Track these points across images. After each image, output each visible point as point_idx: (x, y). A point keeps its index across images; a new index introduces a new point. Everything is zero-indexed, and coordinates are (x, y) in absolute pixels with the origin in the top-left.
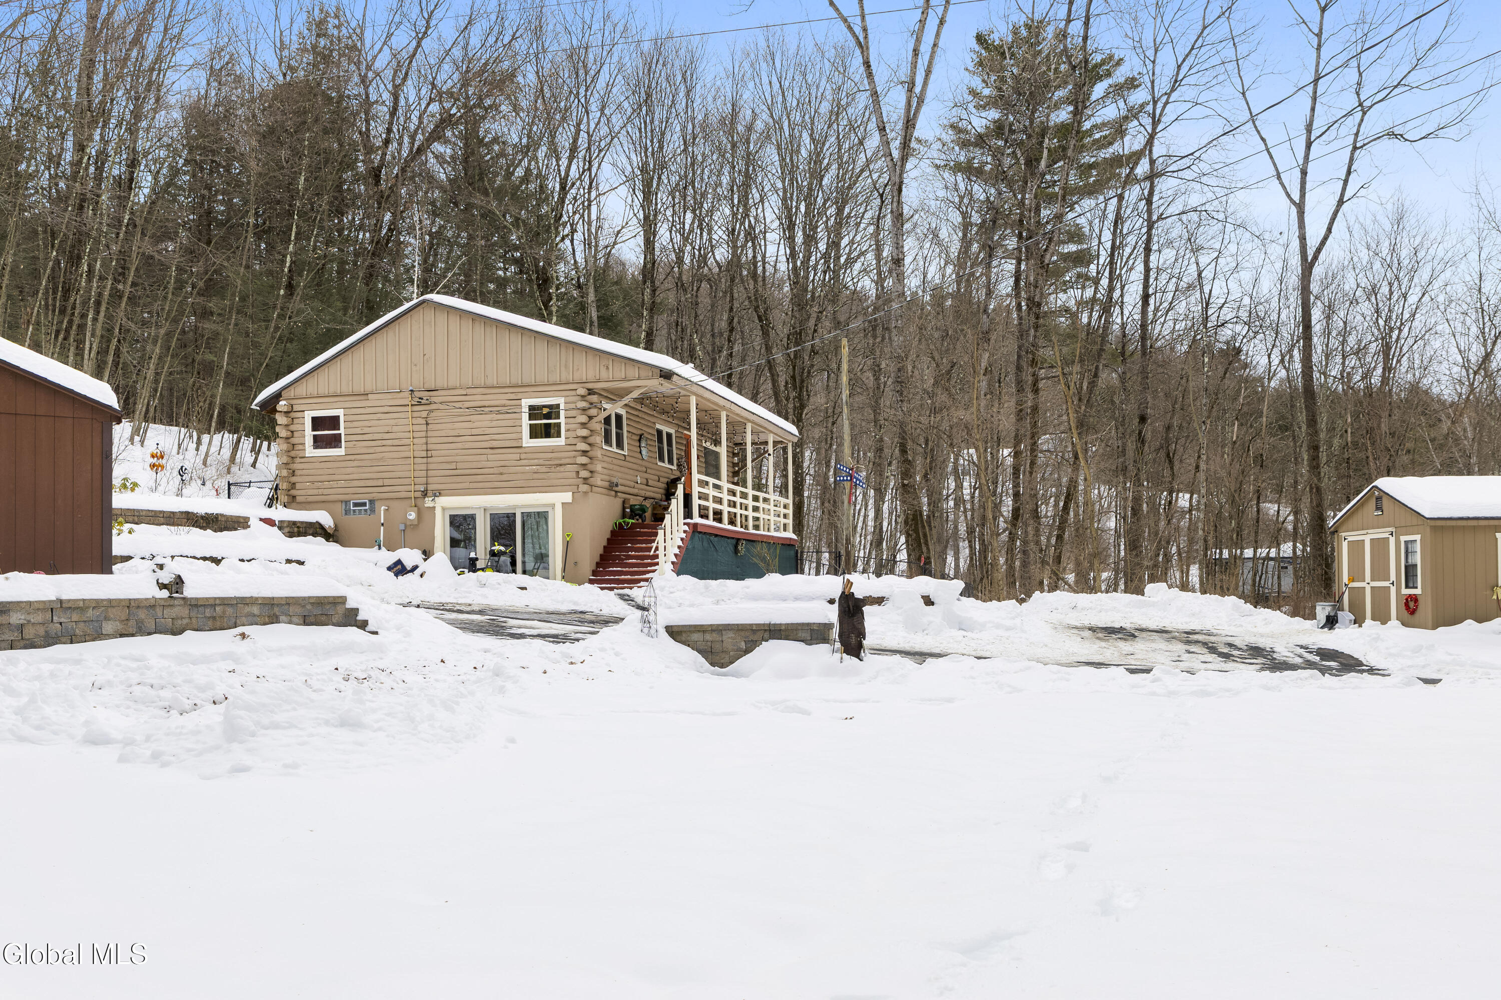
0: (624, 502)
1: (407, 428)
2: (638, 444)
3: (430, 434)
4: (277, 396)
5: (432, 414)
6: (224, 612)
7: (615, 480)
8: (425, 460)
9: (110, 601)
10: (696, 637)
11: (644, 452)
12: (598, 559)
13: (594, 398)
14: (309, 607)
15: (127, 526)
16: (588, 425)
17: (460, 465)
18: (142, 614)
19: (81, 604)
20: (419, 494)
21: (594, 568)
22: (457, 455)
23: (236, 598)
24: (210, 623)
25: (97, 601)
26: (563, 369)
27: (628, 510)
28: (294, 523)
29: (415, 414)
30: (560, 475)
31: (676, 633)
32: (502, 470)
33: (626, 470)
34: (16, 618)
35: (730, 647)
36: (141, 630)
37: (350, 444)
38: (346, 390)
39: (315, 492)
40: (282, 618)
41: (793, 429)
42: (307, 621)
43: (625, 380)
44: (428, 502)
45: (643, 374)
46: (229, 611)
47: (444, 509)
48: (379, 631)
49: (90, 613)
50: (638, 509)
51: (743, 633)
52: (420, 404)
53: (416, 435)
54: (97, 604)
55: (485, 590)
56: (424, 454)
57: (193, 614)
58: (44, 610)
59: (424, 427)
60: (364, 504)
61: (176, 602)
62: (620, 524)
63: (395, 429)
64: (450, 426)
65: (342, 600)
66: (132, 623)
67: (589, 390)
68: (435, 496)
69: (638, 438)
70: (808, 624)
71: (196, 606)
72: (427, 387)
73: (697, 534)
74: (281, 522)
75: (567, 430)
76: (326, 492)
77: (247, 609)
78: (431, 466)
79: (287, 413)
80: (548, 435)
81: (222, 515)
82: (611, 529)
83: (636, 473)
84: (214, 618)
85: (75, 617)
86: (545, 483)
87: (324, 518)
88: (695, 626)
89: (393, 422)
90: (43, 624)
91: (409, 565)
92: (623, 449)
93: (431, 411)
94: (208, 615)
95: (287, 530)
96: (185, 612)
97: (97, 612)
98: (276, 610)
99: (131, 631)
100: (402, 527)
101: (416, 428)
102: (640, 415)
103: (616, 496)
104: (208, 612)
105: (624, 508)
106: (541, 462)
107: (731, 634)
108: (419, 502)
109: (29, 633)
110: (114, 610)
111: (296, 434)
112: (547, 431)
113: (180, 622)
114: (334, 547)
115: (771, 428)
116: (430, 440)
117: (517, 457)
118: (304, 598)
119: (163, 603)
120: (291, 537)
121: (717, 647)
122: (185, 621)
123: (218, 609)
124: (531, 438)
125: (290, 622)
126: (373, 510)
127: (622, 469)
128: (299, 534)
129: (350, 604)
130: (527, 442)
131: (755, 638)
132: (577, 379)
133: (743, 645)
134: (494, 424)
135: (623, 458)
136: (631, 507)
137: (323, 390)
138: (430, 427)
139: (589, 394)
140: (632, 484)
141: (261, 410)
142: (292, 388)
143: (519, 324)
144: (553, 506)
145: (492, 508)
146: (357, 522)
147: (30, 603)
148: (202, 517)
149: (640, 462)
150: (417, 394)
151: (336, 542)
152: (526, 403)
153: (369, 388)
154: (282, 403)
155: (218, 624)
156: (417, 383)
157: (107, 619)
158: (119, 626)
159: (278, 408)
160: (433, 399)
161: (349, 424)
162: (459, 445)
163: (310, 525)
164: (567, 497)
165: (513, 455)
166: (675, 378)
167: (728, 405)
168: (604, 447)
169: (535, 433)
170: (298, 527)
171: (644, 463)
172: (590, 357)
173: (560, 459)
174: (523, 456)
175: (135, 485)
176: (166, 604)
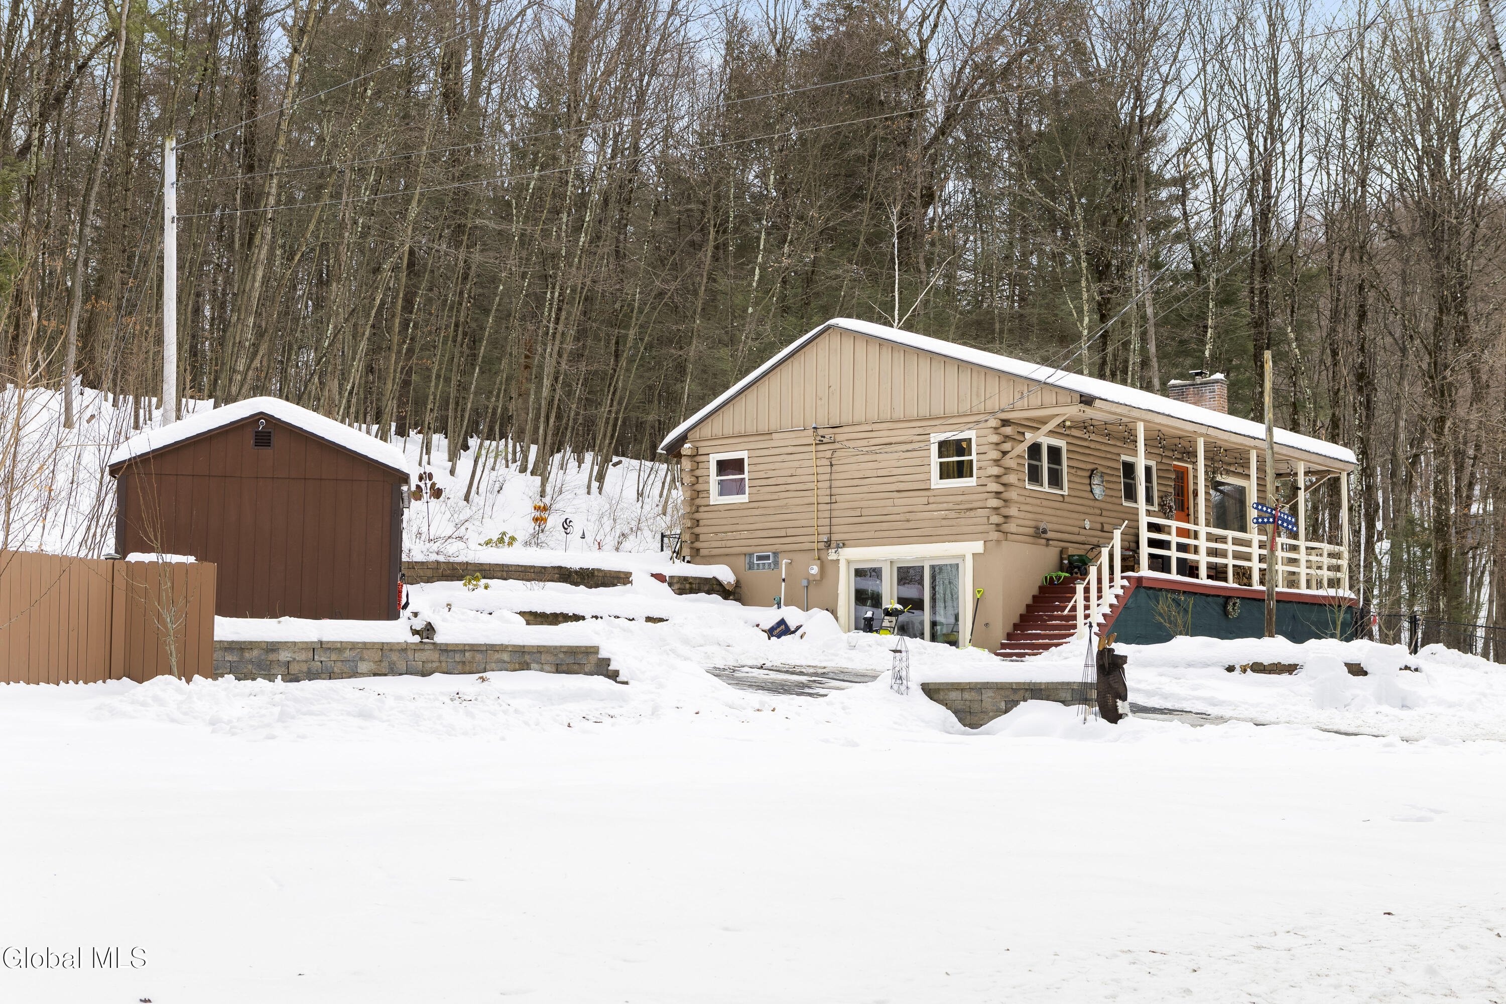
0: (1061, 552)
1: (811, 471)
2: (1087, 481)
3: (834, 476)
4: (683, 439)
5: (836, 455)
6: (473, 658)
7: (1042, 526)
8: (828, 506)
9: (365, 643)
10: (954, 695)
11: (1098, 491)
12: (1016, 619)
13: (1008, 430)
14: (561, 656)
15: (483, 582)
16: (1002, 462)
17: (865, 512)
18: (394, 657)
19: (339, 645)
20: (822, 545)
21: (1010, 629)
22: (862, 500)
23: (486, 645)
24: (460, 667)
25: (353, 643)
26: (974, 397)
27: (1066, 562)
28: (686, 579)
29: (820, 455)
30: (971, 521)
31: (932, 691)
32: (908, 516)
33: (1066, 514)
34: (284, 656)
35: (990, 708)
36: (393, 671)
37: (754, 490)
38: (751, 429)
39: (719, 544)
40: (533, 665)
41: (1348, 455)
42: (559, 669)
43: (1042, 407)
44: (832, 555)
45: (1061, 399)
46: (479, 657)
47: (849, 562)
48: (631, 682)
49: (347, 654)
50: (1077, 561)
51: (1002, 692)
52: (822, 443)
53: (821, 478)
54: (353, 646)
55: (853, 653)
56: (827, 499)
57: (442, 658)
58: (306, 649)
59: (828, 469)
60: (768, 557)
61: (426, 647)
62: (1051, 578)
63: (799, 471)
64: (855, 467)
65: (594, 650)
66: (385, 664)
67: (1002, 420)
68: (838, 547)
69: (1088, 474)
70: (1068, 684)
71: (446, 651)
72: (832, 424)
73: (1143, 590)
74: (671, 577)
75: (980, 468)
76: (729, 543)
77: (497, 656)
78: (834, 514)
79: (692, 457)
80: (960, 475)
81: (599, 570)
82: (1039, 584)
83: (1083, 516)
84: (464, 663)
85: (334, 657)
86: (954, 530)
87: (724, 573)
88: (953, 684)
89: (796, 464)
90: (306, 662)
91: (792, 626)
92: (1062, 489)
93: (834, 451)
94: (457, 659)
95: (676, 587)
96: (435, 656)
97: (353, 653)
98: (527, 658)
99: (384, 671)
100: (805, 583)
101: (820, 470)
102: (1092, 445)
103: (1047, 545)
104: (458, 657)
105: (1062, 559)
106: (951, 506)
107: (990, 693)
108: (823, 556)
109: (294, 668)
110: (369, 652)
111: (701, 480)
112: (961, 470)
113: (430, 665)
114: (732, 607)
115: (1297, 454)
116: (834, 484)
117: (925, 501)
118: (556, 647)
119: (414, 647)
120: (680, 594)
121: (976, 707)
122: (435, 665)
123: (467, 654)
124: (941, 478)
125: (542, 670)
126: (776, 564)
127: (1059, 513)
128: (692, 591)
129: (603, 654)
130: (936, 483)
131: (1016, 698)
132: (989, 408)
133: (1003, 705)
134: (901, 463)
135: (1061, 499)
136: (1070, 557)
137: (728, 431)
138: (834, 468)
139: (1003, 426)
140: (1076, 530)
141: (668, 454)
142: (697, 429)
143: (926, 348)
144: (963, 557)
145: (899, 560)
146: (759, 577)
147: (295, 643)
148: (576, 572)
149: (1091, 503)
150: (821, 432)
151: (735, 600)
152: (936, 437)
153: (773, 427)
154: (687, 446)
155: (467, 668)
156: (822, 421)
157: (362, 659)
158: (372, 666)
159: (683, 452)
160: (838, 438)
161: (754, 468)
162: (865, 489)
163: (706, 581)
164: (978, 546)
165: (920, 499)
166: (1097, 403)
167: (1203, 430)
168: (1027, 487)
169: (946, 472)
170: (690, 583)
171: (1097, 504)
172: (1004, 383)
173: (971, 502)
174: (931, 500)
175: (513, 539)
176: (417, 648)
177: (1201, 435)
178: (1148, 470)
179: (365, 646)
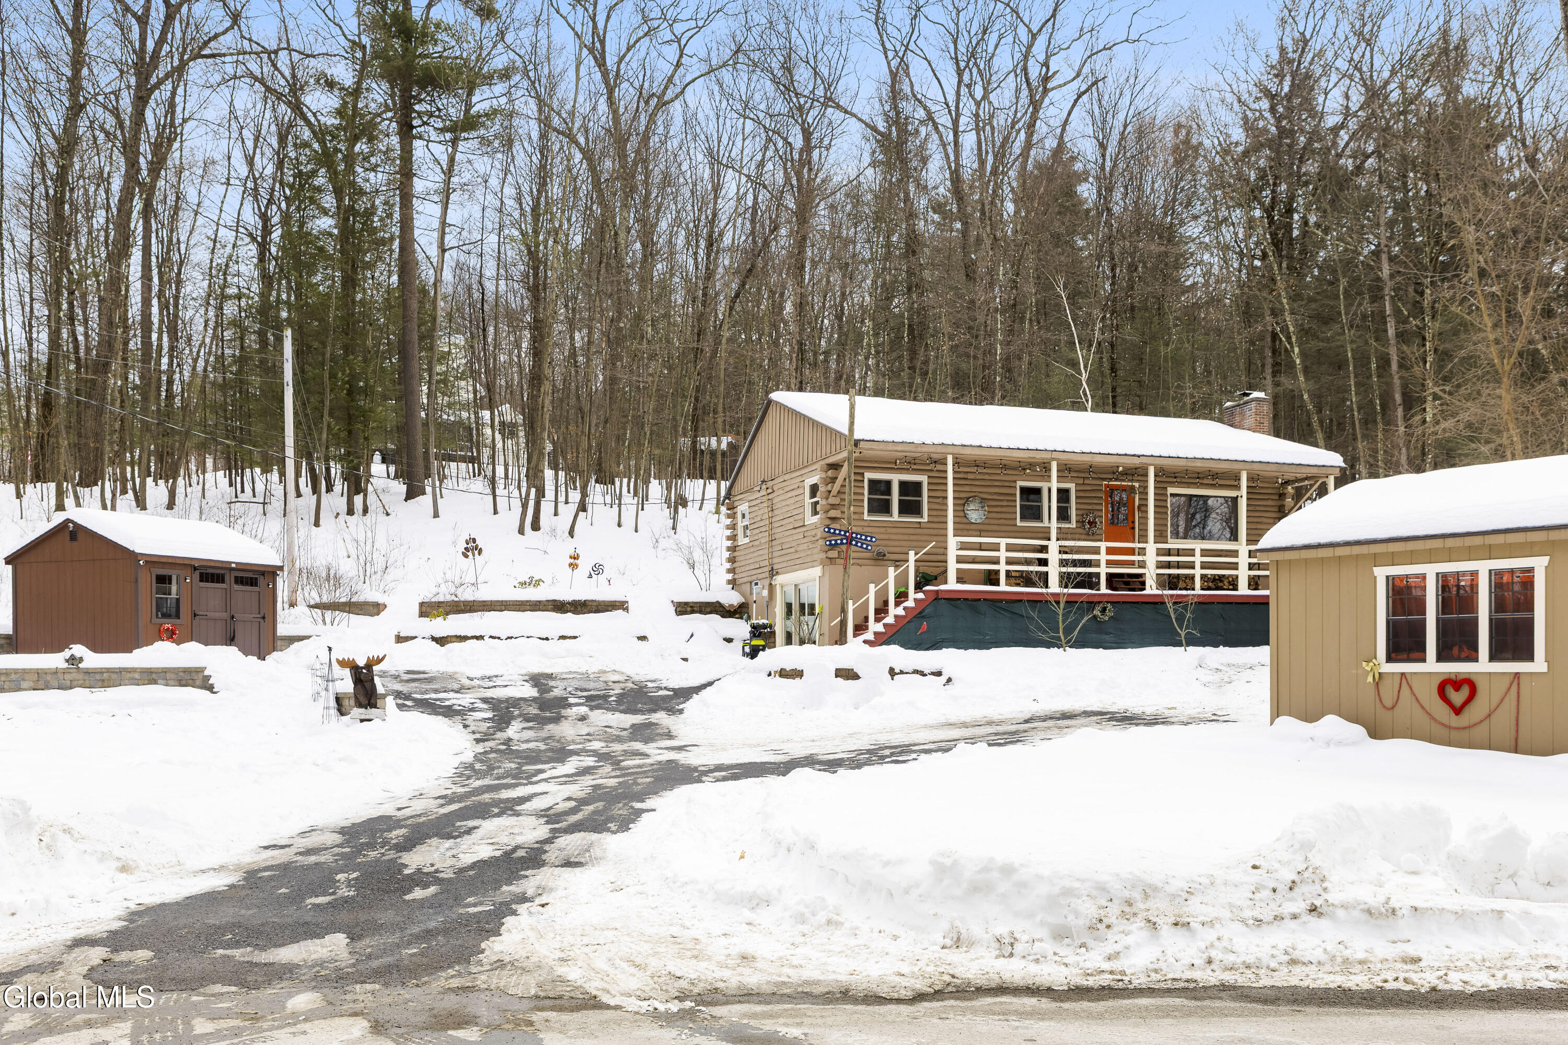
1: (767, 516)
3: (774, 519)
5: (774, 501)
8: (773, 543)
11: (974, 515)
13: (831, 473)
16: (829, 500)
17: (784, 546)
18: (49, 677)
20: (770, 574)
22: (783, 537)
26: (818, 447)
29: (769, 503)
30: (817, 550)
32: (797, 548)
33: (924, 538)
36: (47, 687)
37: (751, 533)
38: (749, 485)
39: (741, 575)
42: (181, 683)
44: (774, 581)
46: (114, 676)
47: (781, 586)
49: (13, 677)
52: (769, 493)
53: (770, 520)
54: (16, 671)
56: (773, 537)
57: (86, 678)
61: (74, 671)
64: (780, 510)
65: (201, 670)
66: (41, 682)
67: (827, 465)
68: (776, 574)
69: (961, 502)
72: (772, 477)
73: (944, 601)
75: (821, 506)
76: (744, 575)
78: (775, 548)
81: (592, 601)
86: (812, 558)
89: (763, 511)
92: (921, 517)
93: (774, 498)
95: (679, 609)
96: (82, 676)
97: (17, 676)
98: (154, 676)
99: (40, 687)
101: (770, 515)
104: (98, 677)
106: (811, 538)
110: (29, 675)
111: (736, 527)
113: (74, 682)
116: (774, 525)
117: (803, 535)
122: (78, 682)
124: (812, 515)
125: (164, 684)
127: (913, 537)
129: (206, 673)
130: (809, 519)
132: (823, 456)
134: (795, 506)
135: (916, 526)
137: (742, 487)
139: (830, 469)
142: (733, 488)
144: (816, 580)
149: (965, 526)
150: (768, 484)
152: (808, 482)
153: (755, 482)
154: (727, 502)
158: (31, 684)
159: (727, 507)
160: (774, 488)
161: (750, 515)
162: (784, 528)
164: (817, 571)
168: (867, 518)
171: (973, 527)
172: (828, 434)
173: (818, 534)
176: (65, 671)
177: (1054, 459)
178: (1063, 494)
179: (25, 671)
